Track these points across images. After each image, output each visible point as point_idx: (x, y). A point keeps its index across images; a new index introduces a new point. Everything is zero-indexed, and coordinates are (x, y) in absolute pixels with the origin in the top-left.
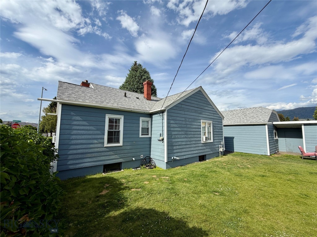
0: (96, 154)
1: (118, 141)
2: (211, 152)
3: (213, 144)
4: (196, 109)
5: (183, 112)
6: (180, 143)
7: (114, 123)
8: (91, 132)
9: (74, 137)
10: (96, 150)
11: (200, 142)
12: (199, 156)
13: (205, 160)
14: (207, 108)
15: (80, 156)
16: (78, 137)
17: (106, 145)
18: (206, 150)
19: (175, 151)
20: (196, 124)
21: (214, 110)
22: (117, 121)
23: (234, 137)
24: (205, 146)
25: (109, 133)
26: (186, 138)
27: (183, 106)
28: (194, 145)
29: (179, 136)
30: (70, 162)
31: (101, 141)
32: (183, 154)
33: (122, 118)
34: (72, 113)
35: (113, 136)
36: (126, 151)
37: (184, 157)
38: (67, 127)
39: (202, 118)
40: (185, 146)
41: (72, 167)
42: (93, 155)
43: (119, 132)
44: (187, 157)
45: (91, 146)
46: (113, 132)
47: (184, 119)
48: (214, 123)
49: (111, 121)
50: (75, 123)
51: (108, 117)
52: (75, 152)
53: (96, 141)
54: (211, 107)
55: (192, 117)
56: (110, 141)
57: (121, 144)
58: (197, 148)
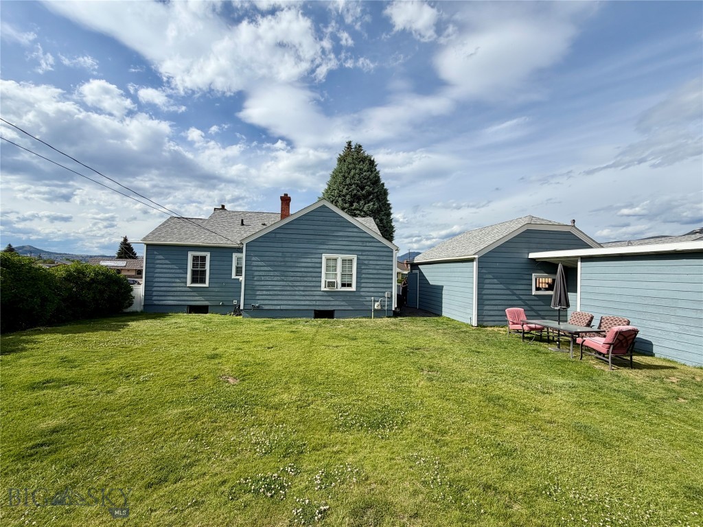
0: (178, 294)
1: (204, 282)
2: (350, 308)
3: (357, 294)
4: (311, 237)
5: (280, 245)
6: (269, 288)
7: (199, 261)
8: (173, 271)
9: (157, 275)
10: (178, 289)
11: (318, 289)
12: (315, 310)
13: (333, 318)
14: (341, 234)
15: (163, 293)
16: (161, 275)
17: (189, 284)
18: (332, 303)
19: (258, 298)
20: (308, 260)
21: (364, 235)
22: (203, 258)
23: (443, 286)
24: (329, 296)
25: (194, 272)
26: (283, 281)
27: (278, 236)
28: (303, 293)
29: (267, 278)
30: (155, 298)
31: (184, 280)
32: (275, 302)
33: (208, 255)
34: (155, 253)
35: (198, 276)
36: (213, 294)
37: (278, 307)
38: (151, 265)
39: (324, 251)
40: (279, 293)
41: (156, 302)
42: (176, 293)
43: (205, 271)
44: (282, 307)
45: (174, 285)
46: (198, 271)
47: (280, 254)
48: (361, 257)
49: (195, 258)
50: (158, 262)
51: (190, 255)
52: (159, 289)
53: (178, 280)
54: (355, 230)
55: (295, 250)
56: (194, 281)
57: (207, 285)
58: (308, 298)
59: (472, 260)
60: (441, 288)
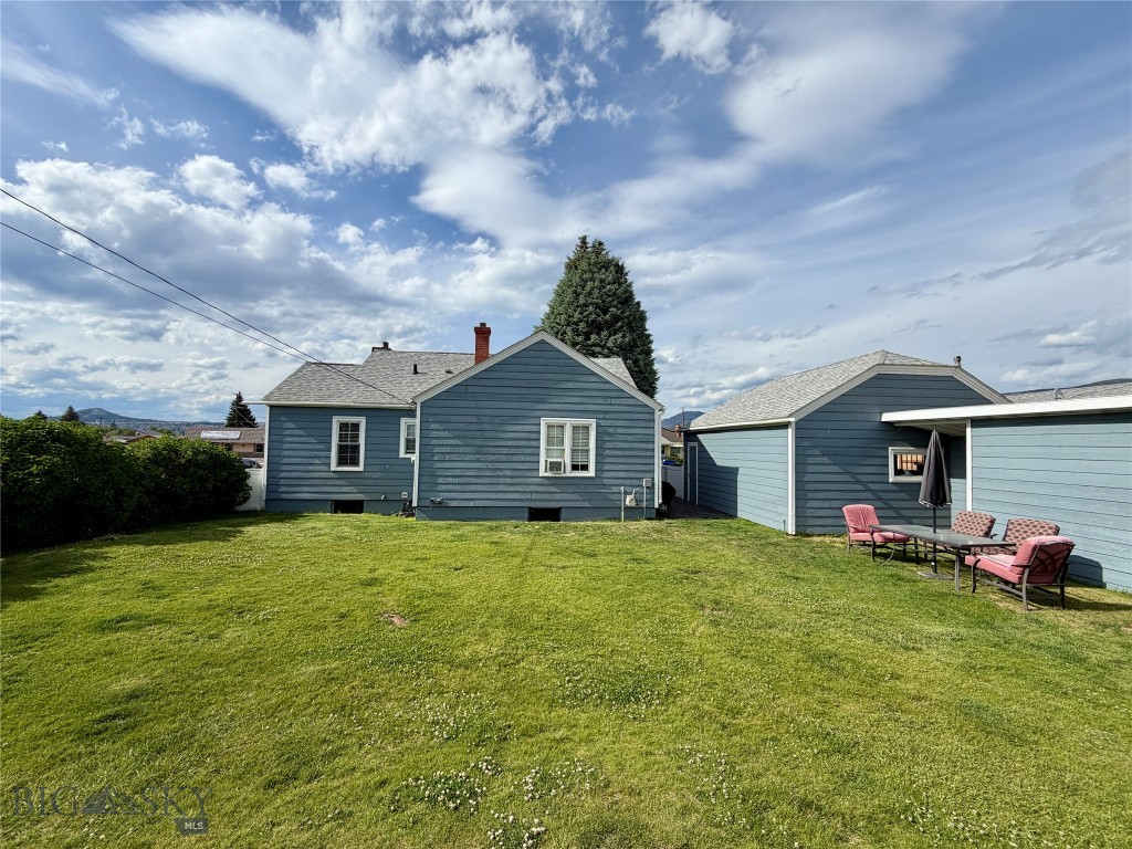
0: (317, 482)
1: (357, 464)
2: (586, 504)
3: (597, 482)
4: (524, 391)
5: (473, 404)
6: (458, 472)
7: (349, 431)
8: (310, 446)
9: (286, 453)
10: (317, 475)
11: (535, 474)
12: (530, 508)
13: (558, 520)
14: (570, 385)
15: (295, 482)
16: (292, 453)
17: (334, 467)
18: (557, 497)
19: (440, 488)
20: (519, 428)
21: (607, 386)
22: (356, 426)
23: (737, 469)
24: (552, 485)
25: (341, 449)
26: (480, 461)
27: (470, 390)
28: (509, 480)
29: (454, 457)
30: (281, 489)
31: (326, 461)
32: (467, 496)
33: (362, 421)
34: (283, 418)
35: (348, 454)
36: (370, 482)
37: (472, 504)
38: (278, 438)
39: (543, 412)
40: (472, 480)
41: (283, 496)
42: (314, 482)
43: (359, 446)
44: (479, 503)
45: (311, 468)
46: (347, 446)
47: (474, 419)
48: (603, 422)
49: (343, 426)
50: (287, 432)
51: (336, 421)
52: (288, 474)
53: (317, 461)
54: (594, 379)
55: (497, 412)
56: (341, 462)
57: (361, 468)
58: (519, 488)
59: (785, 426)
60: (734, 472)
